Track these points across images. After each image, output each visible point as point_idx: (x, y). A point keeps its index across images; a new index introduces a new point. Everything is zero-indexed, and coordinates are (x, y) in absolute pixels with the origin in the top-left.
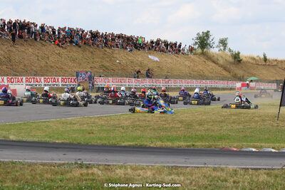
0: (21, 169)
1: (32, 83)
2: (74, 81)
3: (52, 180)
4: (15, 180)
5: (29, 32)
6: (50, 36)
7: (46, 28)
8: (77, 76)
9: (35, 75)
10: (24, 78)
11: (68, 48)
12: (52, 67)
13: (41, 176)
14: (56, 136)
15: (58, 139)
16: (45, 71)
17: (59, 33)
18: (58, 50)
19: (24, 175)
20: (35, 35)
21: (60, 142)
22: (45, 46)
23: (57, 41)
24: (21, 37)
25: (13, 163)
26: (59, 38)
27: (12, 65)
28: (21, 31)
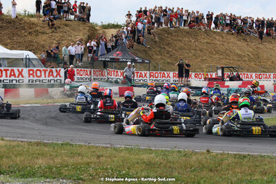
0: (269, 162)
10: (272, 74)
19: (272, 168)
24: (268, 34)
25: (261, 156)
27: (260, 62)
28: (269, 29)
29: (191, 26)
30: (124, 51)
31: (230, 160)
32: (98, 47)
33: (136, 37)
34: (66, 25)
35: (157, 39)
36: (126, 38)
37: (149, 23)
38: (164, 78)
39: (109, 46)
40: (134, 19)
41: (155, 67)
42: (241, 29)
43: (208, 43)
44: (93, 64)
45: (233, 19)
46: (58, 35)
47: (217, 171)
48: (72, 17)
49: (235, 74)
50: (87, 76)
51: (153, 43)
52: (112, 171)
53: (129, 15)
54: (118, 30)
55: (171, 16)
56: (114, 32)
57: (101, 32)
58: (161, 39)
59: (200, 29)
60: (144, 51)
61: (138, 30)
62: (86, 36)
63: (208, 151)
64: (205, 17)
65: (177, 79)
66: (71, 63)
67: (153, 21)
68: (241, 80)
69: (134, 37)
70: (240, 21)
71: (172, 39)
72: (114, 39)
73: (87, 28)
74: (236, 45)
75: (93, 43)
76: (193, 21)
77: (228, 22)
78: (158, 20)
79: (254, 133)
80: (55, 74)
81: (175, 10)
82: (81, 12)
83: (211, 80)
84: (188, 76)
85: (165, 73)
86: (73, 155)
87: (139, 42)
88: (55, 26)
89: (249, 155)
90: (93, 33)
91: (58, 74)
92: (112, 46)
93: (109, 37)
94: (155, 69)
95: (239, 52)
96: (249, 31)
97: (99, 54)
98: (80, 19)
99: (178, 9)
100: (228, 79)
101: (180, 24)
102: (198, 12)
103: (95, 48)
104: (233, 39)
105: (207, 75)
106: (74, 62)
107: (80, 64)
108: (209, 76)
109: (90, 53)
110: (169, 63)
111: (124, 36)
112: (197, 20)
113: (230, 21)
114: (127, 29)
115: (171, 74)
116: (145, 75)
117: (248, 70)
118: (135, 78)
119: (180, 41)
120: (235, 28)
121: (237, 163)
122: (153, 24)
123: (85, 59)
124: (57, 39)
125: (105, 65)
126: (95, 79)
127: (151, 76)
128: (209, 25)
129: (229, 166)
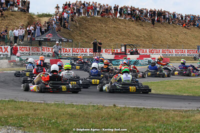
0: (159, 113)
1: (167, 53)
2: (196, 52)
3: (181, 122)
4: (155, 121)
5: (164, 18)
6: (179, 21)
7: (177, 15)
8: (198, 49)
9: (169, 48)
10: (161, 50)
11: (192, 29)
12: (180, 42)
13: (173, 118)
14: (183, 91)
15: (185, 93)
16: (175, 45)
17: (185, 19)
18: (185, 30)
19: (160, 117)
20: (169, 20)
21: (186, 95)
22: (175, 27)
23: (184, 25)
24: (158, 21)
25: (153, 109)
26: (185, 22)
27: (152, 41)
28: (159, 17)
29: (102, 15)
30: (54, 33)
31: (131, 112)
32: (35, 30)
33: (63, 23)
34: (12, 15)
35: (78, 25)
36: (55, 23)
37: (72, 13)
38: (83, 53)
39: (43, 30)
40: (61, 10)
41: (76, 45)
42: (139, 17)
43: (115, 27)
44: (31, 43)
45: (133, 10)
46: (6, 22)
47: (121, 120)
48: (16, 9)
49: (134, 49)
50: (27, 52)
51: (75, 27)
52: (45, 120)
53: (58, 7)
54: (49, 18)
55: (88, 8)
56: (46, 19)
57: (37, 19)
58: (80, 24)
59: (109, 17)
60: (69, 33)
61: (64, 18)
62: (26, 23)
63: (115, 106)
64: (113, 9)
65: (92, 53)
66: (15, 42)
67: (75, 11)
68: (138, 54)
69: (61, 24)
70: (138, 12)
71: (89, 25)
72: (47, 25)
73: (27, 17)
74: (135, 29)
75: (32, 28)
76: (104, 12)
77: (129, 12)
78: (78, 11)
79: (131, 91)
80: (4, 50)
81: (91, 4)
82: (22, 5)
83: (117, 54)
84: (100, 51)
85: (84, 49)
86: (16, 109)
87: (65, 27)
88: (4, 15)
89: (144, 108)
90: (31, 20)
91: (6, 50)
92: (45, 30)
93: (43, 23)
94: (77, 46)
95: (137, 34)
96: (144, 19)
97: (36, 35)
98: (22, 10)
99: (93, 3)
100: (129, 53)
101: (95, 14)
102: (107, 5)
103: (33, 31)
104: (133, 24)
105: (114, 50)
106: (18, 42)
107: (22, 43)
108: (116, 52)
109: (29, 34)
110: (86, 42)
111: (53, 22)
112: (107, 10)
113: (131, 11)
114: (56, 17)
115: (88, 50)
116: (69, 50)
117: (144, 47)
118: (62, 53)
119: (95, 26)
120: (134, 16)
121: (135, 114)
122: (75, 13)
123: (25, 39)
124: (5, 25)
125: (40, 43)
126: (33, 54)
127: (73, 51)
128: (116, 14)
129: (129, 116)
